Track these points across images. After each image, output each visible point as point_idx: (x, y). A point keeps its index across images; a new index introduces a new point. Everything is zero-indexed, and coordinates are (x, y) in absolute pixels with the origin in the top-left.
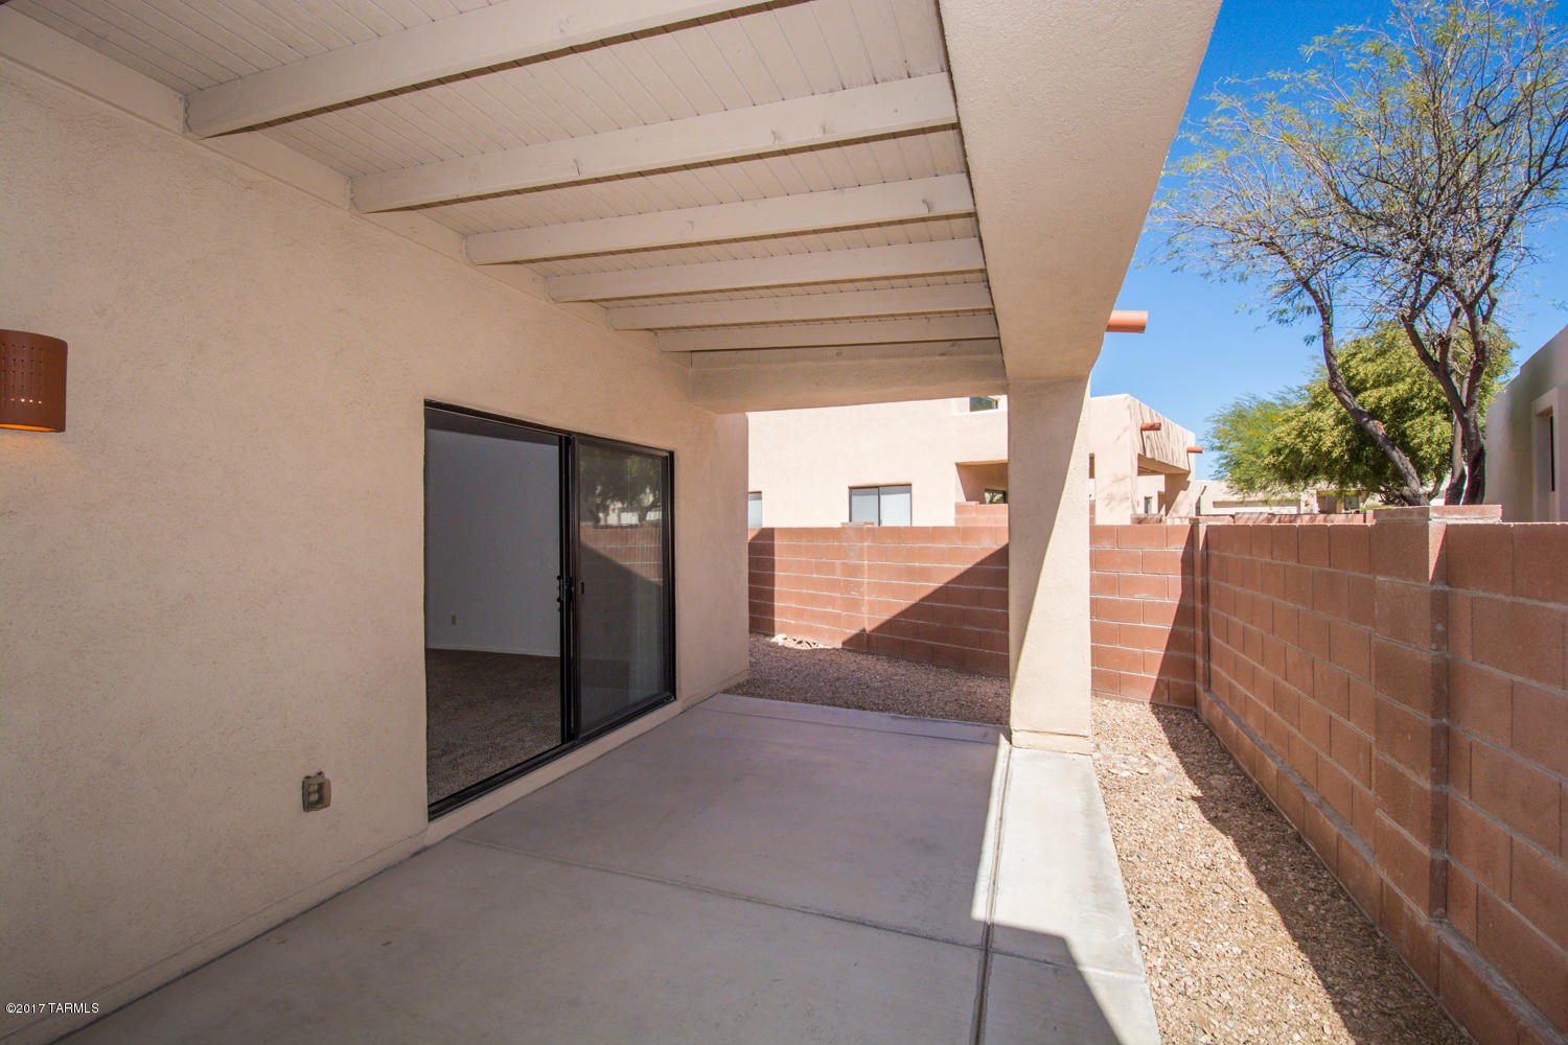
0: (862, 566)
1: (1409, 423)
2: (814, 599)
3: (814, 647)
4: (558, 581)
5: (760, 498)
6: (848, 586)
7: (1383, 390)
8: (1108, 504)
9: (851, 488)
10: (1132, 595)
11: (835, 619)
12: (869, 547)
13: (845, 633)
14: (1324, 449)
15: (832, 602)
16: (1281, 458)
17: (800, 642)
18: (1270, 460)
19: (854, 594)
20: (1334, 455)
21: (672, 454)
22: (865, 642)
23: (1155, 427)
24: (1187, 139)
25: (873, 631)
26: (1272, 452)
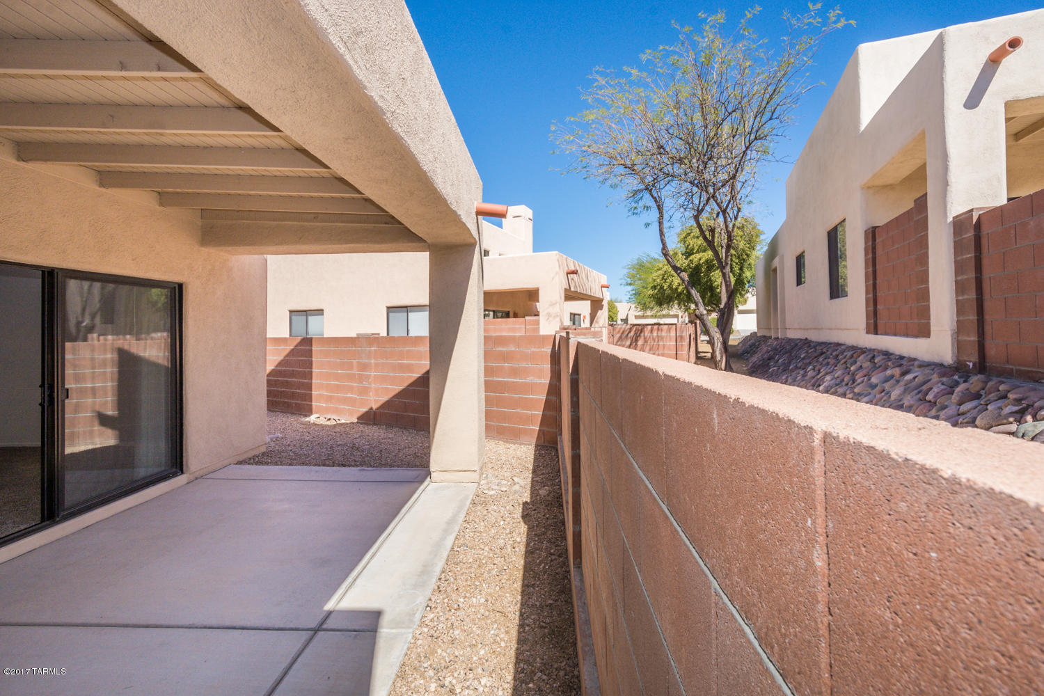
0: (370, 363)
1: (713, 273)
2: (338, 388)
3: (338, 422)
4: (40, 389)
5: (323, 314)
6: (361, 379)
7: (701, 254)
8: (548, 319)
9: (388, 308)
10: (525, 378)
11: (352, 402)
12: (375, 350)
13: (359, 411)
14: (674, 287)
15: (351, 389)
16: (656, 291)
17: (329, 419)
18: (651, 292)
19: (365, 384)
20: (679, 290)
21: (180, 286)
22: (372, 417)
23: (575, 272)
24: (588, 99)
25: (377, 409)
26: (652, 288)
